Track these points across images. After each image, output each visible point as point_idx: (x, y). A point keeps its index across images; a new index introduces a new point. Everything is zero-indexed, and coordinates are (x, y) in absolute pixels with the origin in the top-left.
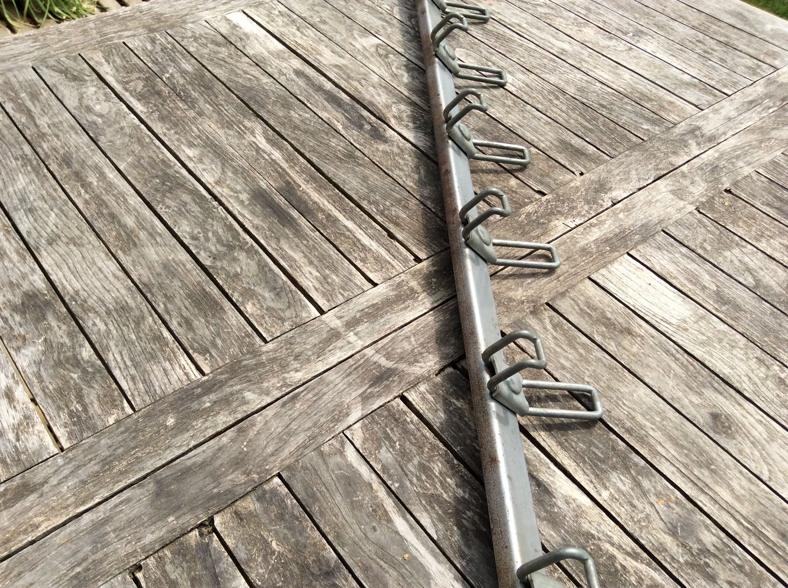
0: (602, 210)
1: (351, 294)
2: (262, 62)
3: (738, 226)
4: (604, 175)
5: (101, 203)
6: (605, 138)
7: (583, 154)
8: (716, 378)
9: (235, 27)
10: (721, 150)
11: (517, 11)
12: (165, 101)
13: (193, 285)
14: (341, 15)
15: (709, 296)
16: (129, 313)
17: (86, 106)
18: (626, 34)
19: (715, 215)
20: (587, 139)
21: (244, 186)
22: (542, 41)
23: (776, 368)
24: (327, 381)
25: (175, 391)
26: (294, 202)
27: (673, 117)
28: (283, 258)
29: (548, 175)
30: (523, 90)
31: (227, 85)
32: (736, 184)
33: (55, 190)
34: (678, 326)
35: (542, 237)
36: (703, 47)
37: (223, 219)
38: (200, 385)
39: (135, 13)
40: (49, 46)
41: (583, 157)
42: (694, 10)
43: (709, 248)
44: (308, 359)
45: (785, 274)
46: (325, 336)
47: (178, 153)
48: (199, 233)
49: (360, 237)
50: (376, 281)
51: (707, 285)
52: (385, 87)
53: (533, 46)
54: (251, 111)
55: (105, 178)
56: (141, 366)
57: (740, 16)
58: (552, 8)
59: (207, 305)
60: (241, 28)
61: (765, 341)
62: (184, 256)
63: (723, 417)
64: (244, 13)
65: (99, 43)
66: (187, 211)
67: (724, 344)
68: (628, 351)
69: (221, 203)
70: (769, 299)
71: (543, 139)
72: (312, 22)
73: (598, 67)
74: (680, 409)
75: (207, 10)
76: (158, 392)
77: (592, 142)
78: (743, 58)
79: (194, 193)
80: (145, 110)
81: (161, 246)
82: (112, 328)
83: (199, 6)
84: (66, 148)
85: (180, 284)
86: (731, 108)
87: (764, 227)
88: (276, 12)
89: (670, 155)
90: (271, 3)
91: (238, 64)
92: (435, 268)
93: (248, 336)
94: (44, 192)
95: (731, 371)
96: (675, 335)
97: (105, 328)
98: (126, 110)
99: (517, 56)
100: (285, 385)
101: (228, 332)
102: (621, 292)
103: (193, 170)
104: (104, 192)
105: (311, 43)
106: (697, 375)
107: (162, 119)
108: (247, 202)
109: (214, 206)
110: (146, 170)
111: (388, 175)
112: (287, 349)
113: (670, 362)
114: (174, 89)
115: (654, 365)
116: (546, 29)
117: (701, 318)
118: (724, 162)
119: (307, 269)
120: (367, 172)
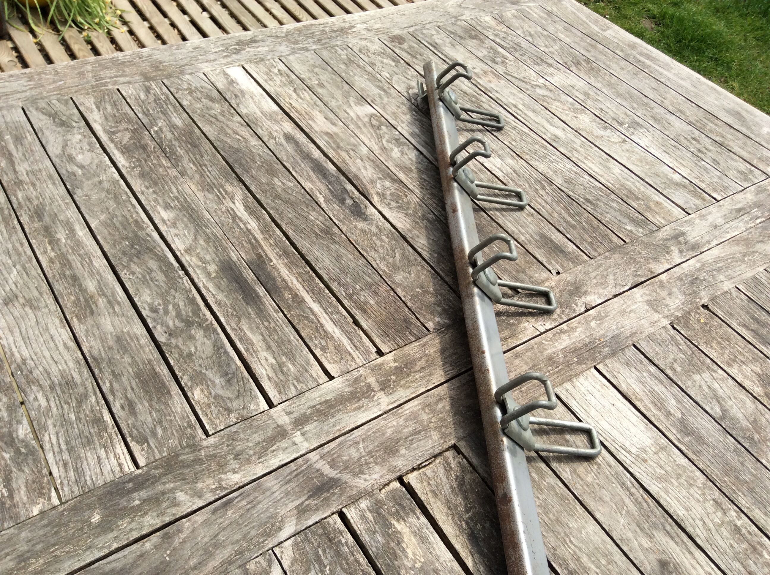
0: (574, 315)
1: (305, 387)
2: (253, 123)
3: (712, 347)
4: (580, 277)
5: (66, 263)
6: (586, 236)
7: (562, 251)
8: (670, 519)
9: (232, 82)
10: (703, 261)
11: (516, 91)
12: (149, 156)
13: (144, 363)
14: (339, 79)
15: (674, 425)
16: (73, 389)
17: (68, 155)
18: (621, 124)
19: (689, 333)
20: (568, 236)
21: (214, 256)
22: (537, 125)
23: (733, 513)
24: (264, 487)
25: (106, 483)
26: (262, 278)
27: (658, 220)
28: (240, 340)
29: (523, 271)
30: (511, 176)
31: (215, 144)
32: (713, 299)
33: (22, 245)
34: (637, 456)
35: (510, 340)
36: (698, 145)
37: (187, 291)
38: (133, 479)
39: (135, 59)
40: (43, 86)
41: (561, 255)
42: (693, 105)
43: (679, 369)
44: (248, 459)
45: (753, 406)
46: (270, 433)
47: (152, 215)
48: (159, 305)
49: (324, 322)
50: (332, 374)
51: (672, 411)
52: (372, 161)
53: (526, 130)
54: (234, 175)
55: (74, 235)
56: (75, 451)
57: (738, 116)
58: (551, 91)
59: (154, 387)
60: (238, 84)
61: (725, 481)
62: (139, 330)
63: (671, 565)
64: (244, 68)
65: (93, 88)
66: (151, 279)
67: (682, 480)
68: (582, 480)
69: (187, 274)
70: (734, 433)
71: (523, 231)
72: (309, 85)
73: (589, 158)
74: (628, 553)
75: (207, 62)
76: (88, 483)
77: (572, 239)
78: (736, 161)
79: (162, 260)
80: (127, 165)
81: (118, 316)
82: (53, 405)
83: (200, 57)
84: (41, 199)
85: (130, 361)
86: (719, 215)
87: (738, 351)
88: (276, 71)
89: (651, 261)
90: (272, 61)
91: (229, 123)
92: (396, 364)
93: (191, 426)
94: (10, 246)
95: (686, 513)
96: (633, 465)
97: (46, 404)
98: (108, 162)
99: (509, 139)
100: (220, 487)
101: (171, 421)
102: (583, 411)
103: (165, 234)
104: (70, 251)
105: (305, 106)
106: (650, 514)
107: (143, 175)
108: (214, 275)
109: (180, 275)
110: (118, 230)
111: (362, 255)
112: (228, 446)
113: (624, 497)
114: (160, 145)
115: (607, 499)
116: (542, 112)
117: (662, 448)
118: (704, 274)
119: (264, 354)
120: (342, 251)
